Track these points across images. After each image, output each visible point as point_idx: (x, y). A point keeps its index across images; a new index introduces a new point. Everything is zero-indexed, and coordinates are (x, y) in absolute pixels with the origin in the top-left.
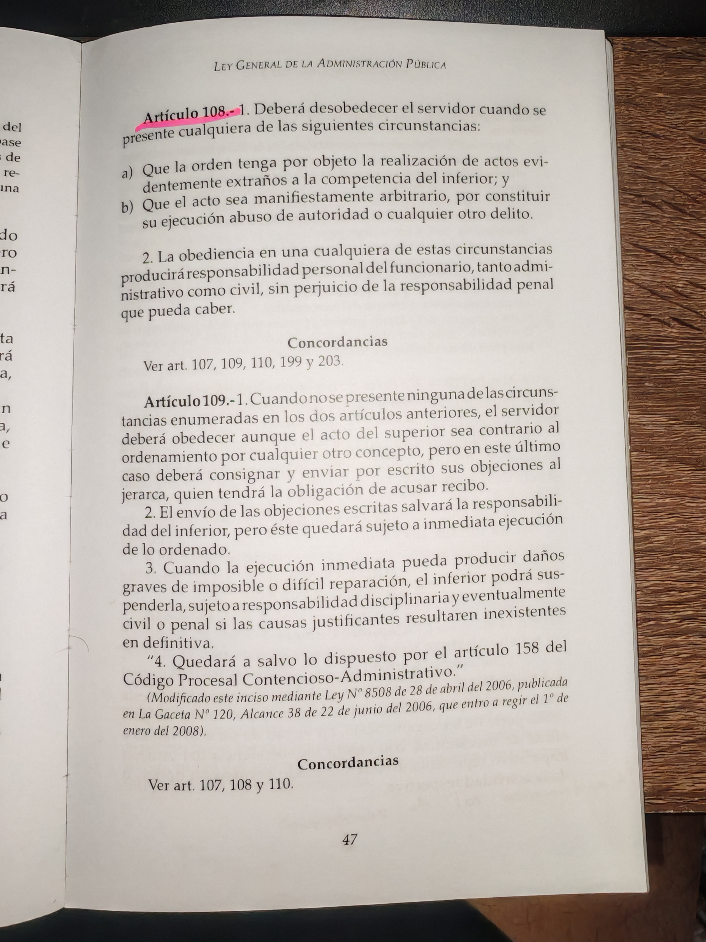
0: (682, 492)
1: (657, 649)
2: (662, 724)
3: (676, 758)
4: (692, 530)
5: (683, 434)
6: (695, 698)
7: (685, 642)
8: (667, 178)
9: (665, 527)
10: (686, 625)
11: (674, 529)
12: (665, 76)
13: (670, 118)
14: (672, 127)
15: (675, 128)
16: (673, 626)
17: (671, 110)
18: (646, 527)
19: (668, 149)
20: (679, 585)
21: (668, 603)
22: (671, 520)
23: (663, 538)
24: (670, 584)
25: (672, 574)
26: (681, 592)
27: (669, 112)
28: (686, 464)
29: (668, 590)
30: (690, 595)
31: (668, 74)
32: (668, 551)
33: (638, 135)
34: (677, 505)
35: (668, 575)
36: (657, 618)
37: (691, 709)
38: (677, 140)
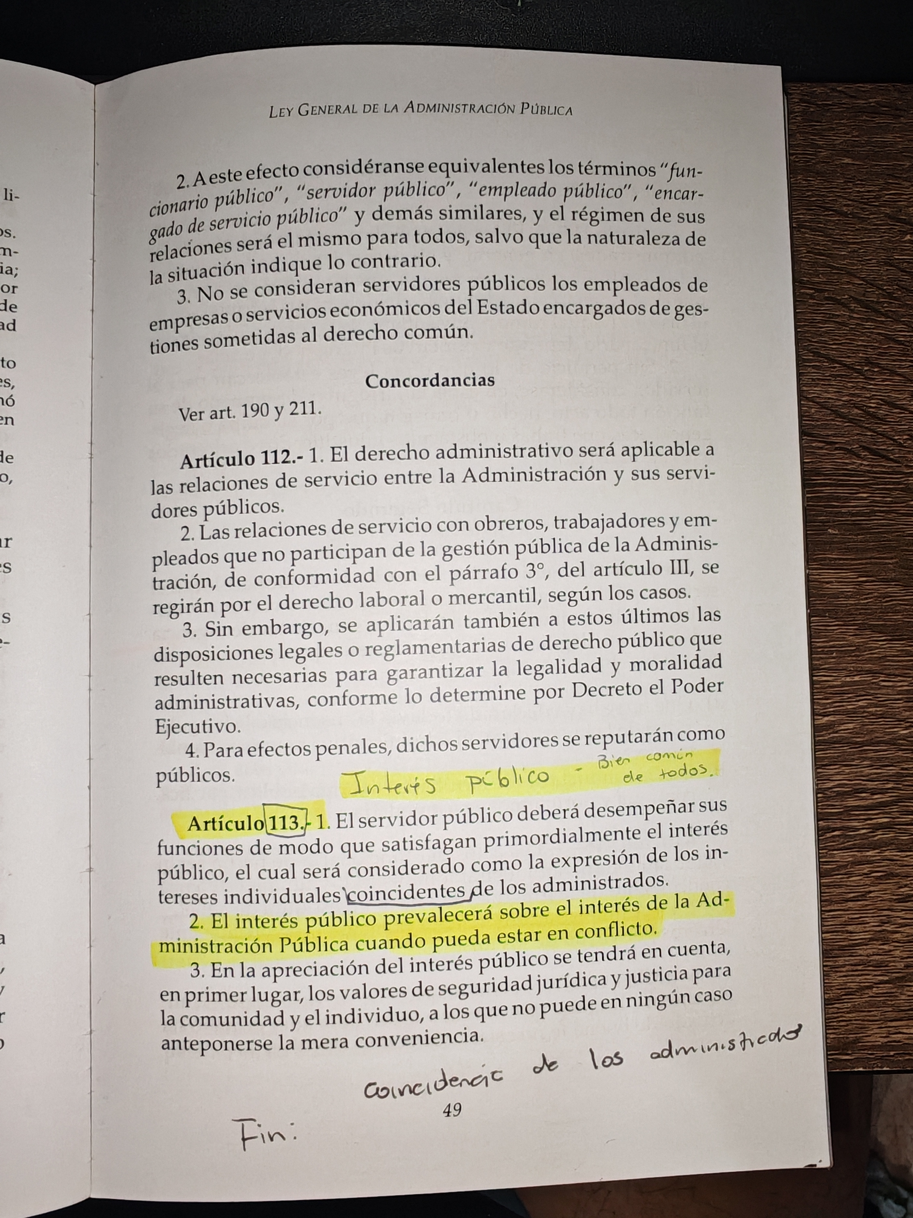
0: (875, 667)
1: (843, 866)
2: (848, 961)
3: (866, 1002)
4: (888, 716)
5: (876, 594)
6: (890, 928)
7: (879, 858)
8: (855, 268)
9: (854, 711)
10: (880, 835)
11: (865, 714)
12: (853, 136)
13: (861, 190)
14: (862, 202)
15: (865, 203)
16: (864, 837)
17: (861, 180)
18: (830, 712)
19: (857, 230)
20: (871, 785)
21: (857, 808)
22: (860, 703)
23: (851, 726)
24: (860, 784)
25: (861, 772)
26: (873, 794)
27: (859, 182)
28: (880, 633)
29: (856, 792)
30: (885, 798)
31: (857, 133)
32: (857, 743)
33: (819, 212)
34: (868, 684)
35: (856, 772)
36: (843, 827)
37: (886, 941)
38: (869, 218)
